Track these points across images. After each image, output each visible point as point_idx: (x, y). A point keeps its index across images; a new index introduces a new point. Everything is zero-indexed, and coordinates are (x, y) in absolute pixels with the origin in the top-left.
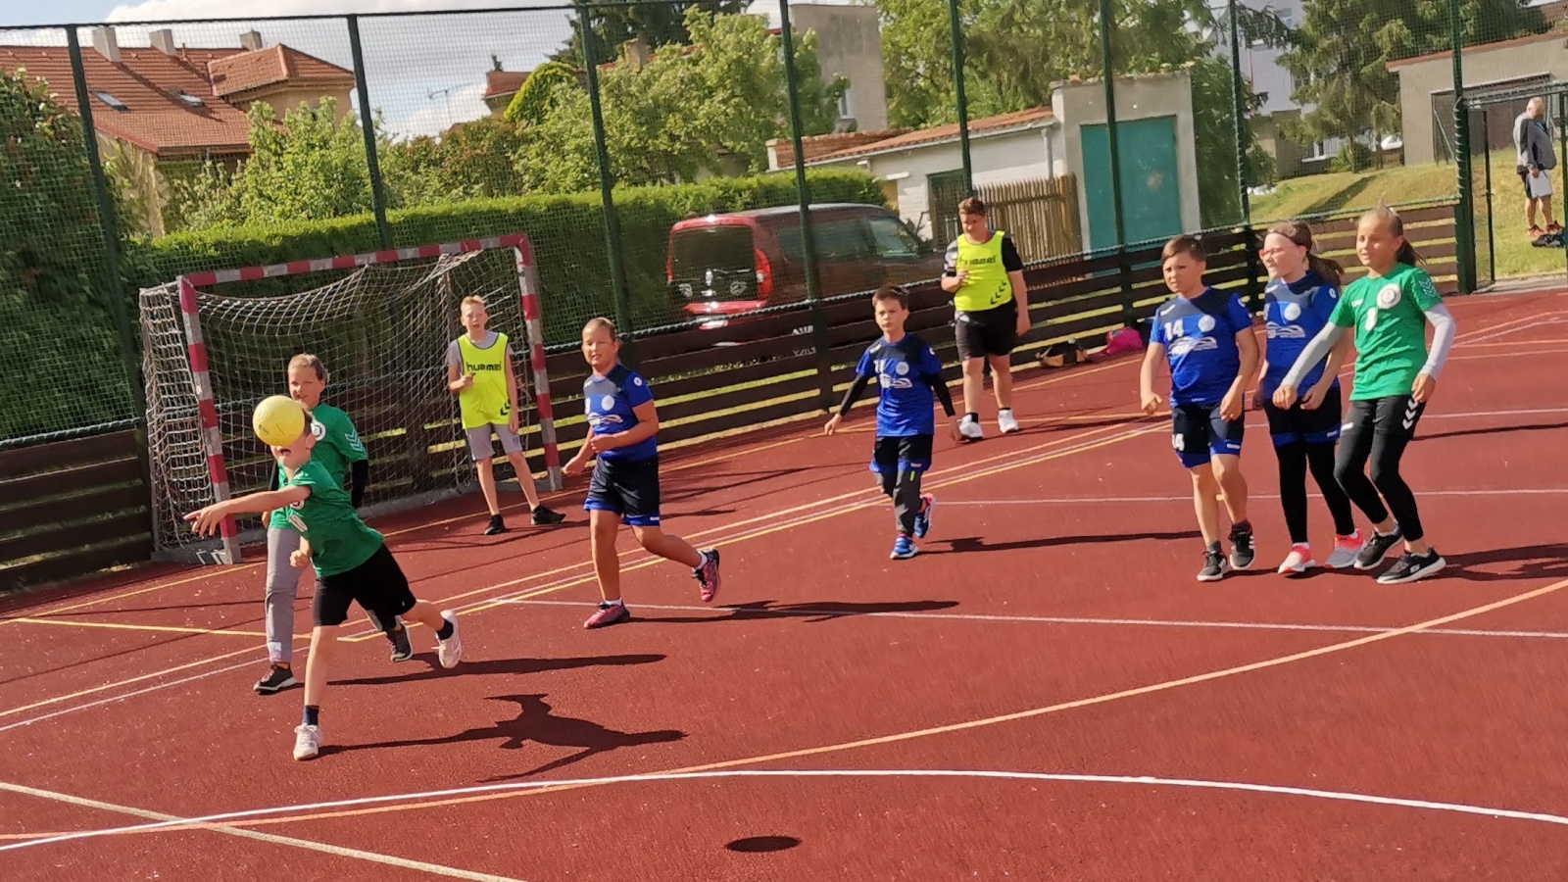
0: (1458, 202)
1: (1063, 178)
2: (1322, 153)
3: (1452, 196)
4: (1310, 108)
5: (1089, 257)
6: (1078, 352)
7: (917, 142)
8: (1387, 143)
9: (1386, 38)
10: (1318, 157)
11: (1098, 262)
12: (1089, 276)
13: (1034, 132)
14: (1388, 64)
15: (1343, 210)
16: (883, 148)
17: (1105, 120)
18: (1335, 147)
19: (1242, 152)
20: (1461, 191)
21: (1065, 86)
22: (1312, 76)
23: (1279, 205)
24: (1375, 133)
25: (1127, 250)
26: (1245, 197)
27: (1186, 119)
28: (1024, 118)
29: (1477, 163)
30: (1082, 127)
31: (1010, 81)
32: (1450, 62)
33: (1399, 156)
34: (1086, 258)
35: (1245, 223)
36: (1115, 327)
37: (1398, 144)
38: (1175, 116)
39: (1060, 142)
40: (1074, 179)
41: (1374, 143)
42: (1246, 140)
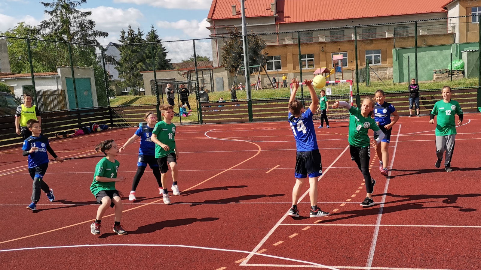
0: (157, 105)
1: (61, 90)
2: (126, 90)
3: (156, 103)
4: (123, 80)
5: (69, 111)
6: (67, 135)
7: (19, 77)
8: (141, 90)
9: (139, 66)
10: (126, 91)
11: (71, 112)
12: (69, 115)
13: (53, 78)
14: (140, 72)
15: (132, 104)
16: (9, 77)
17: (72, 77)
18: (129, 90)
19: (107, 89)
20: (157, 102)
21: (61, 67)
22: (123, 73)
23: (117, 102)
24: (138, 87)
25: (79, 110)
26: (108, 99)
27: (93, 79)
28: (50, 74)
29: (161, 97)
30: (66, 78)
31: (46, 64)
32: (153, 73)
33: (144, 93)
34: (68, 111)
35: (109, 105)
36: (77, 129)
37: (144, 90)
38: (90, 78)
39: (60, 81)
40: (64, 91)
41: (138, 90)
42: (108, 86)
